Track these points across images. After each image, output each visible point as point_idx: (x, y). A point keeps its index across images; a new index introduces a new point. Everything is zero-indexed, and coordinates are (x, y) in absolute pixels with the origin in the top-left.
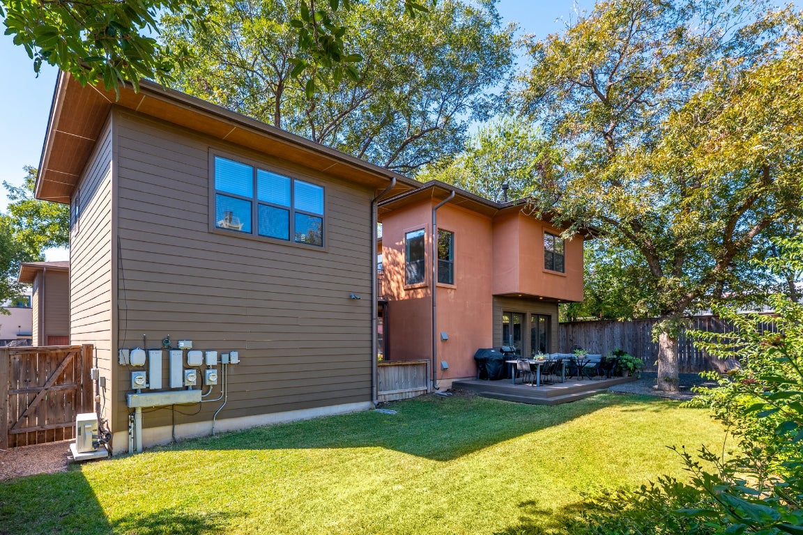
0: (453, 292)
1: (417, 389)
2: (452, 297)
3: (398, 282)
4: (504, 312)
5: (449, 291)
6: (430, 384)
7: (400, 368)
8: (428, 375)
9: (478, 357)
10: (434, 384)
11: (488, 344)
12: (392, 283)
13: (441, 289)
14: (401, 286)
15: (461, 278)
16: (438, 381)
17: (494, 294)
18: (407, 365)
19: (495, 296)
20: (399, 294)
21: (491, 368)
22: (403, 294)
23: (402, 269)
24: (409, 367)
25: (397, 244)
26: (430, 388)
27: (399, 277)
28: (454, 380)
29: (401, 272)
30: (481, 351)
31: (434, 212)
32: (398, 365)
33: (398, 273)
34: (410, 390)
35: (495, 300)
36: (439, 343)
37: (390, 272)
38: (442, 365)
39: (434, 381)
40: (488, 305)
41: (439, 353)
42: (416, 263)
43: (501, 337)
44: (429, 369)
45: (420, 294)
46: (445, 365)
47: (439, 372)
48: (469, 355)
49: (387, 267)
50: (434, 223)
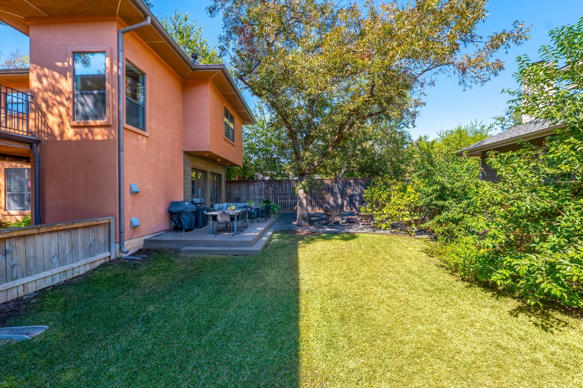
0: (145, 139)
1: (93, 259)
2: (144, 145)
3: (60, 116)
4: (193, 168)
5: (140, 137)
6: (115, 247)
7: (62, 234)
8: (112, 238)
9: (171, 210)
10: (120, 247)
11: (180, 197)
12: (49, 116)
13: (130, 133)
14: (66, 120)
15: (153, 127)
16: (126, 243)
17: (186, 150)
18: (77, 228)
19: (186, 153)
20: (62, 133)
21: (186, 220)
22: (70, 133)
23: (68, 99)
24: (80, 231)
25: (59, 64)
26: (114, 253)
27: (62, 109)
28: (147, 237)
29: (66, 103)
30: (174, 204)
31: (121, 35)
32: (57, 231)
33: (61, 104)
34: (83, 262)
35: (186, 157)
36: (127, 197)
37: (46, 101)
38: (131, 223)
39: (121, 243)
40: (180, 160)
41: (128, 207)
42: (93, 94)
43: (190, 190)
44: (113, 229)
45: (99, 135)
46: (136, 221)
47: (127, 230)
48: (162, 209)
49: (40, 94)
50: (120, 49)
